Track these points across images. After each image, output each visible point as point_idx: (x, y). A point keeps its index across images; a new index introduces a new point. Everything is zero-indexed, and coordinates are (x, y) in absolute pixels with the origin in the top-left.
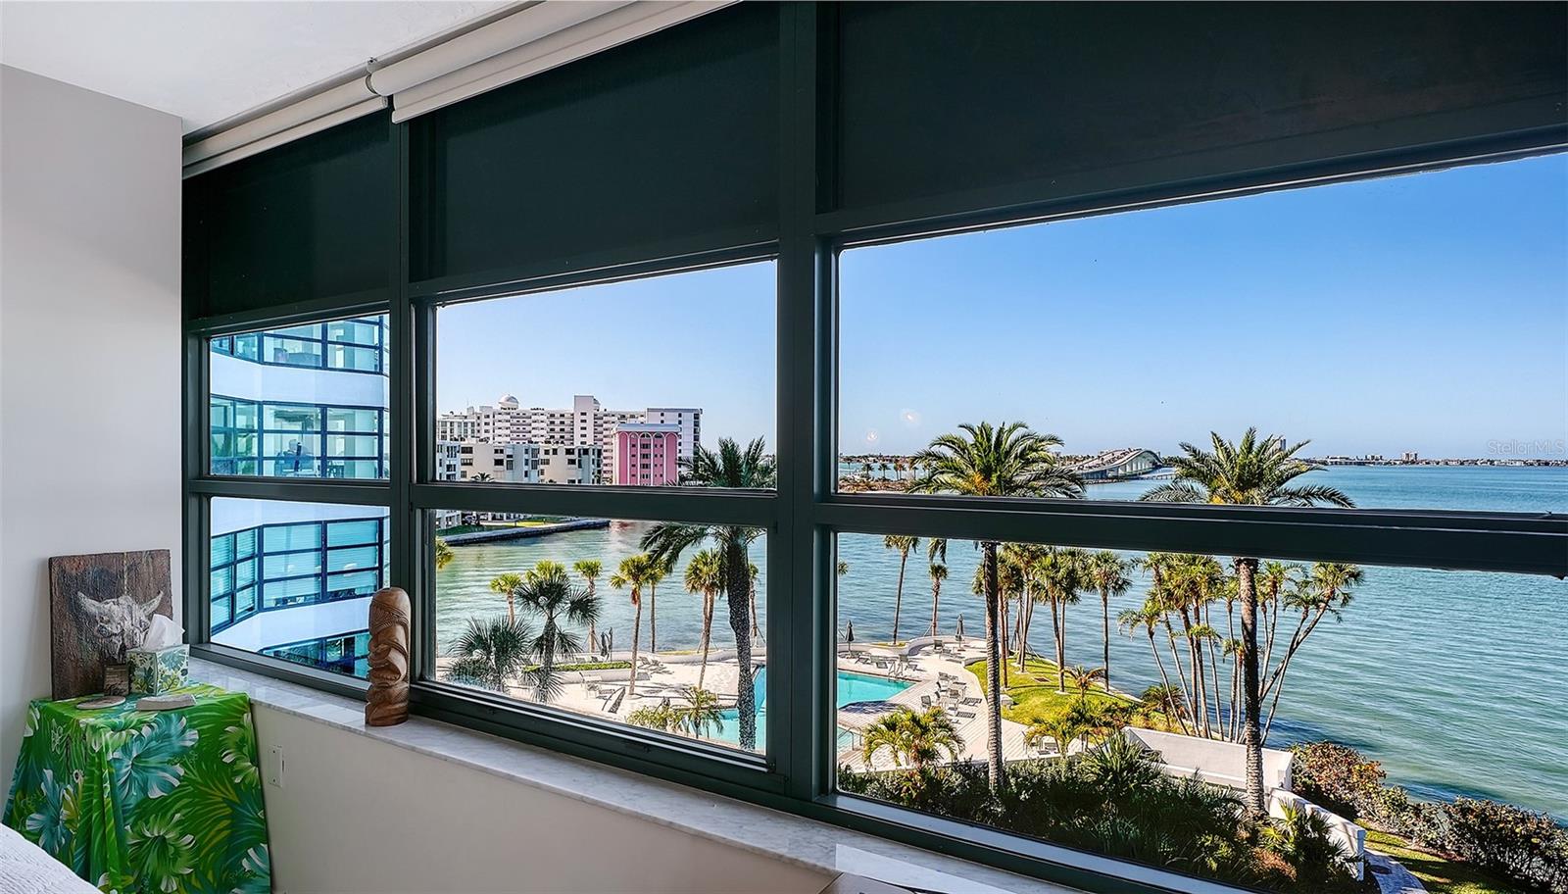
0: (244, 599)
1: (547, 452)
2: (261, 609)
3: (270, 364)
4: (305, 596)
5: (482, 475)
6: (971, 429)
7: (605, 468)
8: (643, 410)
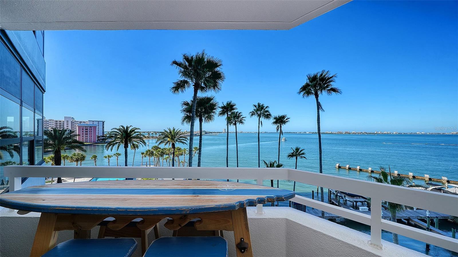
8: (88, 121)
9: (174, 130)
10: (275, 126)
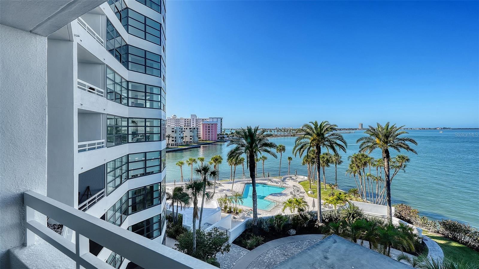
0: (124, 176)
1: (185, 129)
2: (128, 179)
3: (131, 106)
4: (140, 174)
5: (169, 135)
6: (312, 123)
7: (199, 133)
8: (208, 118)
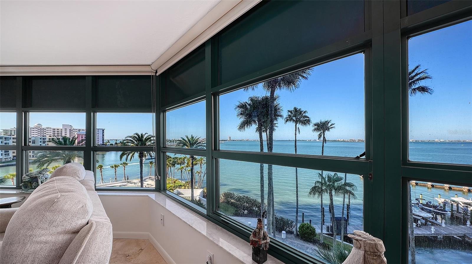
9: (192, 137)
10: (317, 134)
